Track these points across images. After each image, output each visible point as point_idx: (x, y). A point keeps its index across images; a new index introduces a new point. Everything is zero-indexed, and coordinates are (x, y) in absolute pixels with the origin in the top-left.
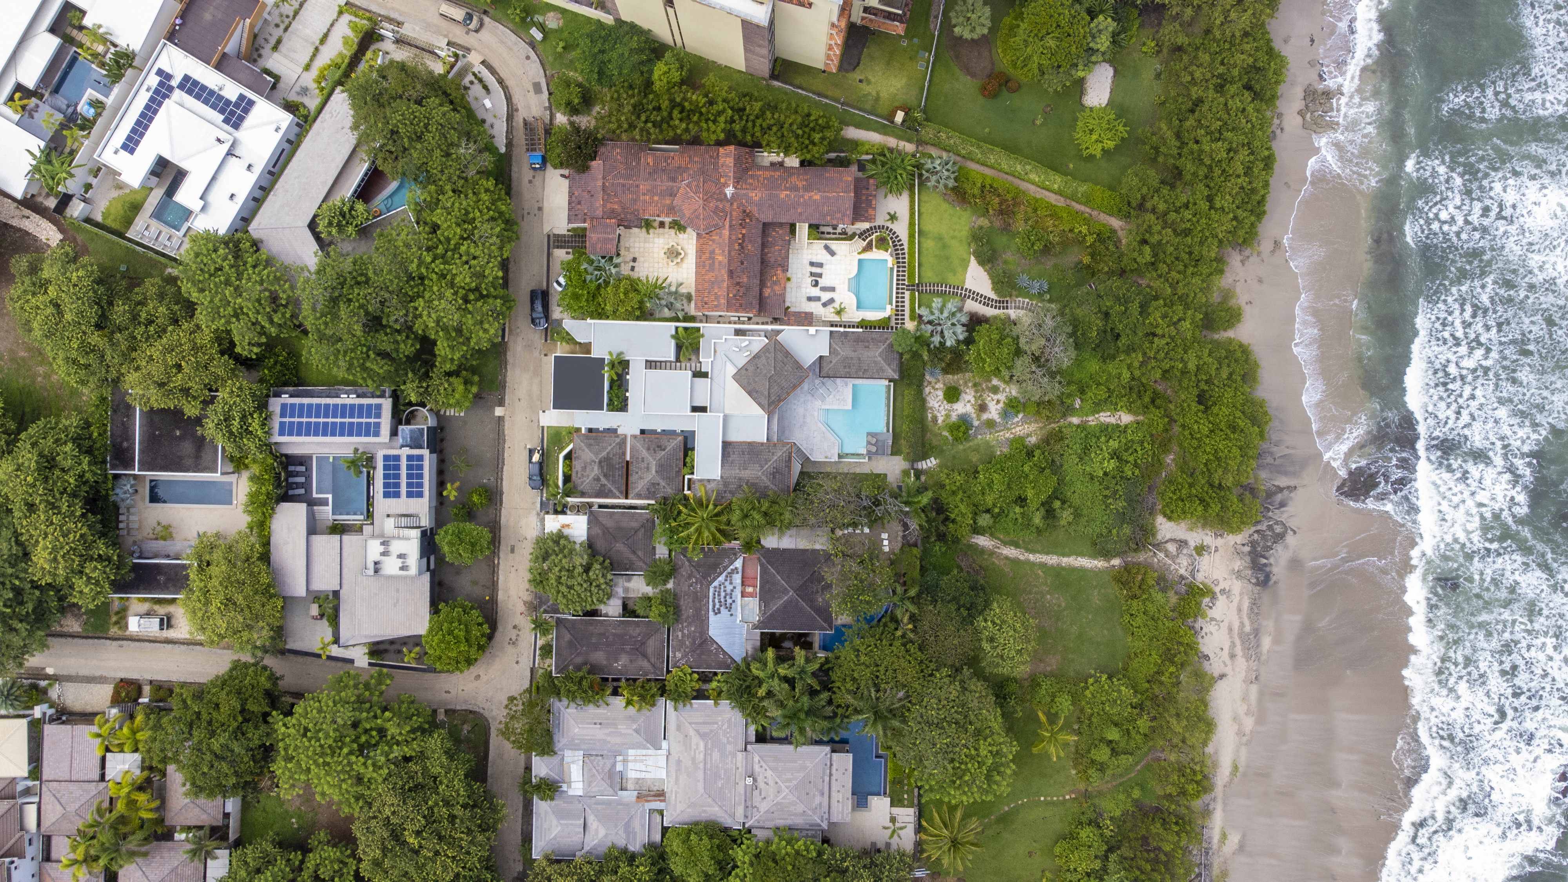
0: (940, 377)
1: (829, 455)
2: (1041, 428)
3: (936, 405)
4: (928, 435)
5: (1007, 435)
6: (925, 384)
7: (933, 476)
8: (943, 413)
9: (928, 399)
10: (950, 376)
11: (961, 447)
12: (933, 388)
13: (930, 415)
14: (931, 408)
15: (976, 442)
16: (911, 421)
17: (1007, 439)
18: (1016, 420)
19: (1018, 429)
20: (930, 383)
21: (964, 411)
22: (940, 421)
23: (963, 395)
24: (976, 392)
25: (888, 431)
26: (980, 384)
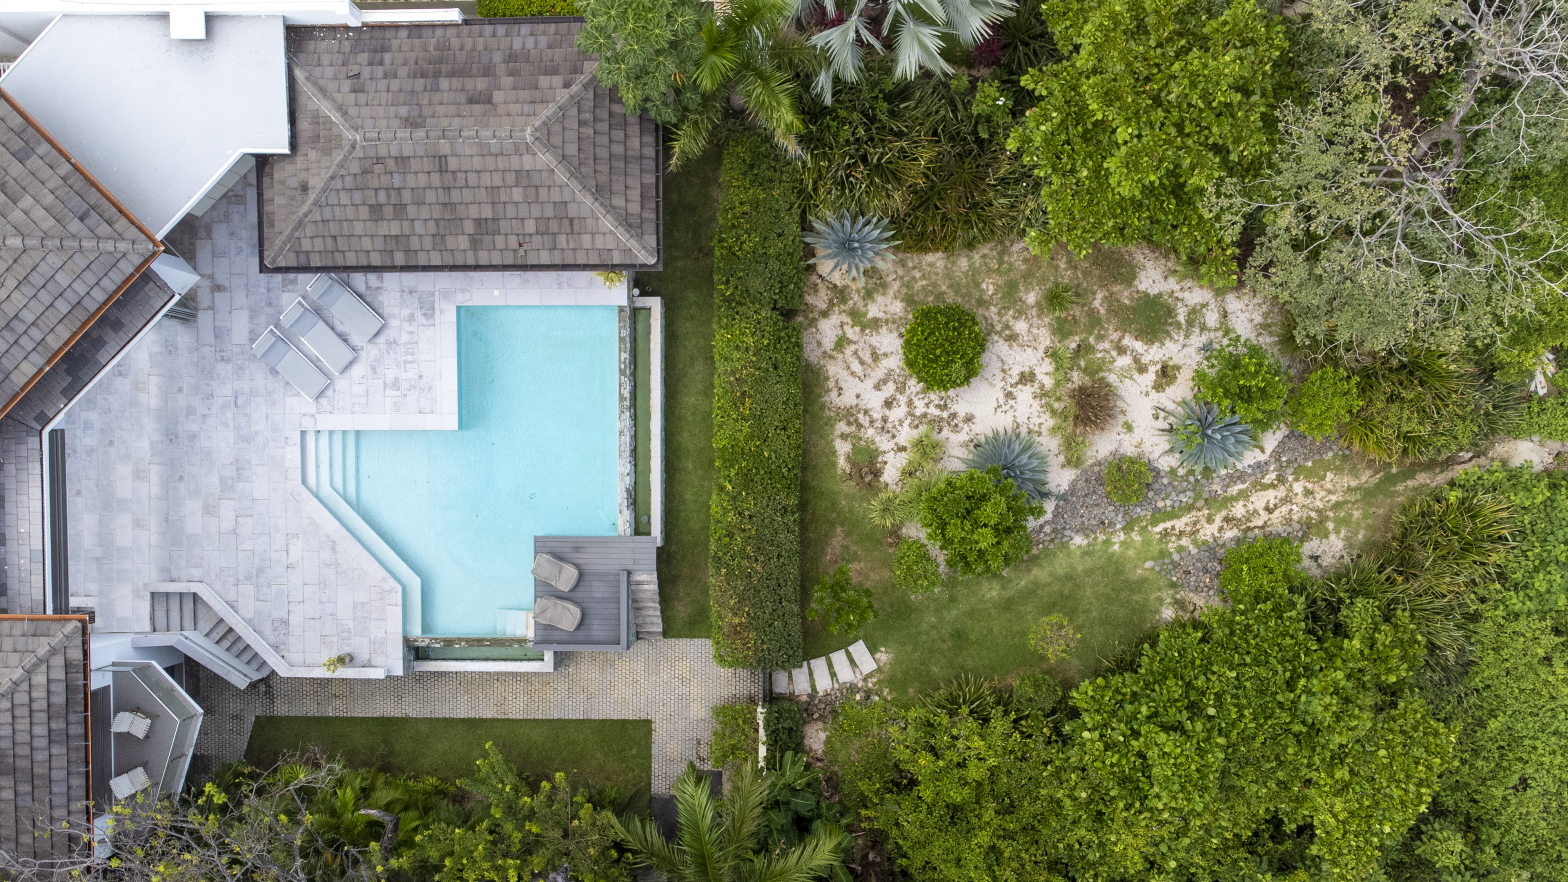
0: (886, 264)
1: (360, 647)
2: (1368, 494)
3: (874, 401)
4: (838, 541)
5: (1208, 532)
6: (819, 300)
7: (861, 727)
8: (906, 435)
9: (834, 369)
10: (935, 259)
11: (992, 591)
12: (856, 316)
13: (843, 448)
14: (849, 415)
15: (1060, 565)
16: (747, 481)
17: (1210, 549)
18: (1251, 457)
19: (1259, 500)
20: (840, 294)
21: (1002, 422)
22: (890, 474)
23: (999, 347)
24: (1061, 330)
25: (640, 529)
26: (1081, 294)
